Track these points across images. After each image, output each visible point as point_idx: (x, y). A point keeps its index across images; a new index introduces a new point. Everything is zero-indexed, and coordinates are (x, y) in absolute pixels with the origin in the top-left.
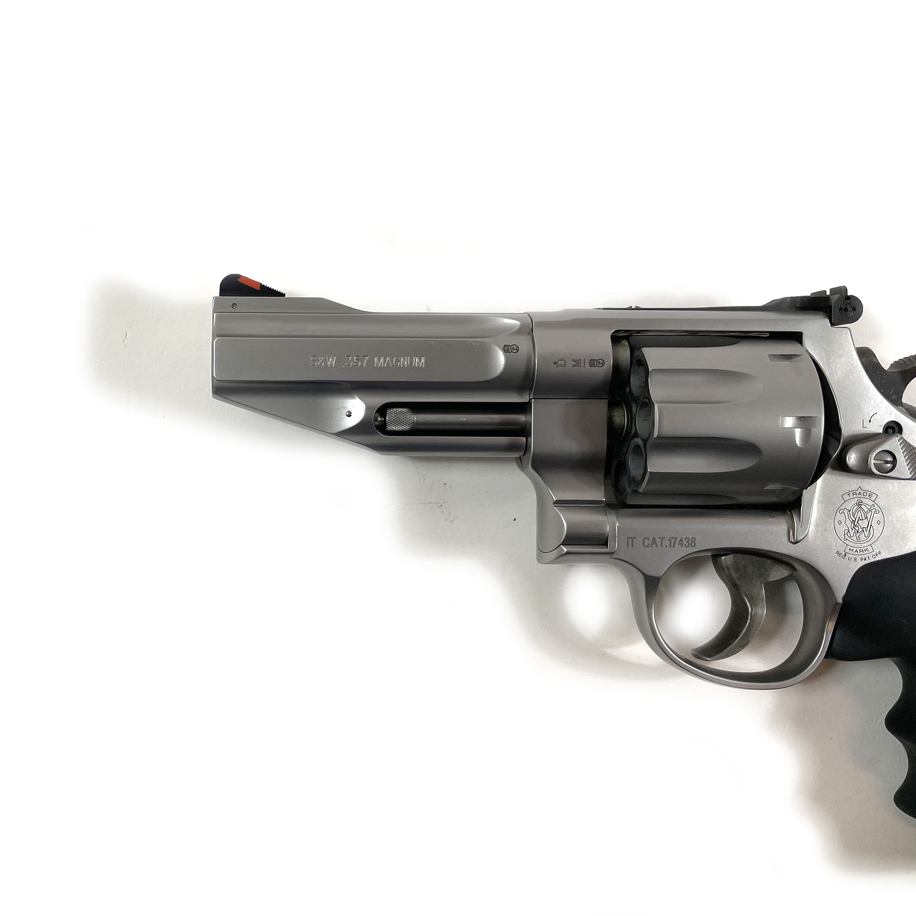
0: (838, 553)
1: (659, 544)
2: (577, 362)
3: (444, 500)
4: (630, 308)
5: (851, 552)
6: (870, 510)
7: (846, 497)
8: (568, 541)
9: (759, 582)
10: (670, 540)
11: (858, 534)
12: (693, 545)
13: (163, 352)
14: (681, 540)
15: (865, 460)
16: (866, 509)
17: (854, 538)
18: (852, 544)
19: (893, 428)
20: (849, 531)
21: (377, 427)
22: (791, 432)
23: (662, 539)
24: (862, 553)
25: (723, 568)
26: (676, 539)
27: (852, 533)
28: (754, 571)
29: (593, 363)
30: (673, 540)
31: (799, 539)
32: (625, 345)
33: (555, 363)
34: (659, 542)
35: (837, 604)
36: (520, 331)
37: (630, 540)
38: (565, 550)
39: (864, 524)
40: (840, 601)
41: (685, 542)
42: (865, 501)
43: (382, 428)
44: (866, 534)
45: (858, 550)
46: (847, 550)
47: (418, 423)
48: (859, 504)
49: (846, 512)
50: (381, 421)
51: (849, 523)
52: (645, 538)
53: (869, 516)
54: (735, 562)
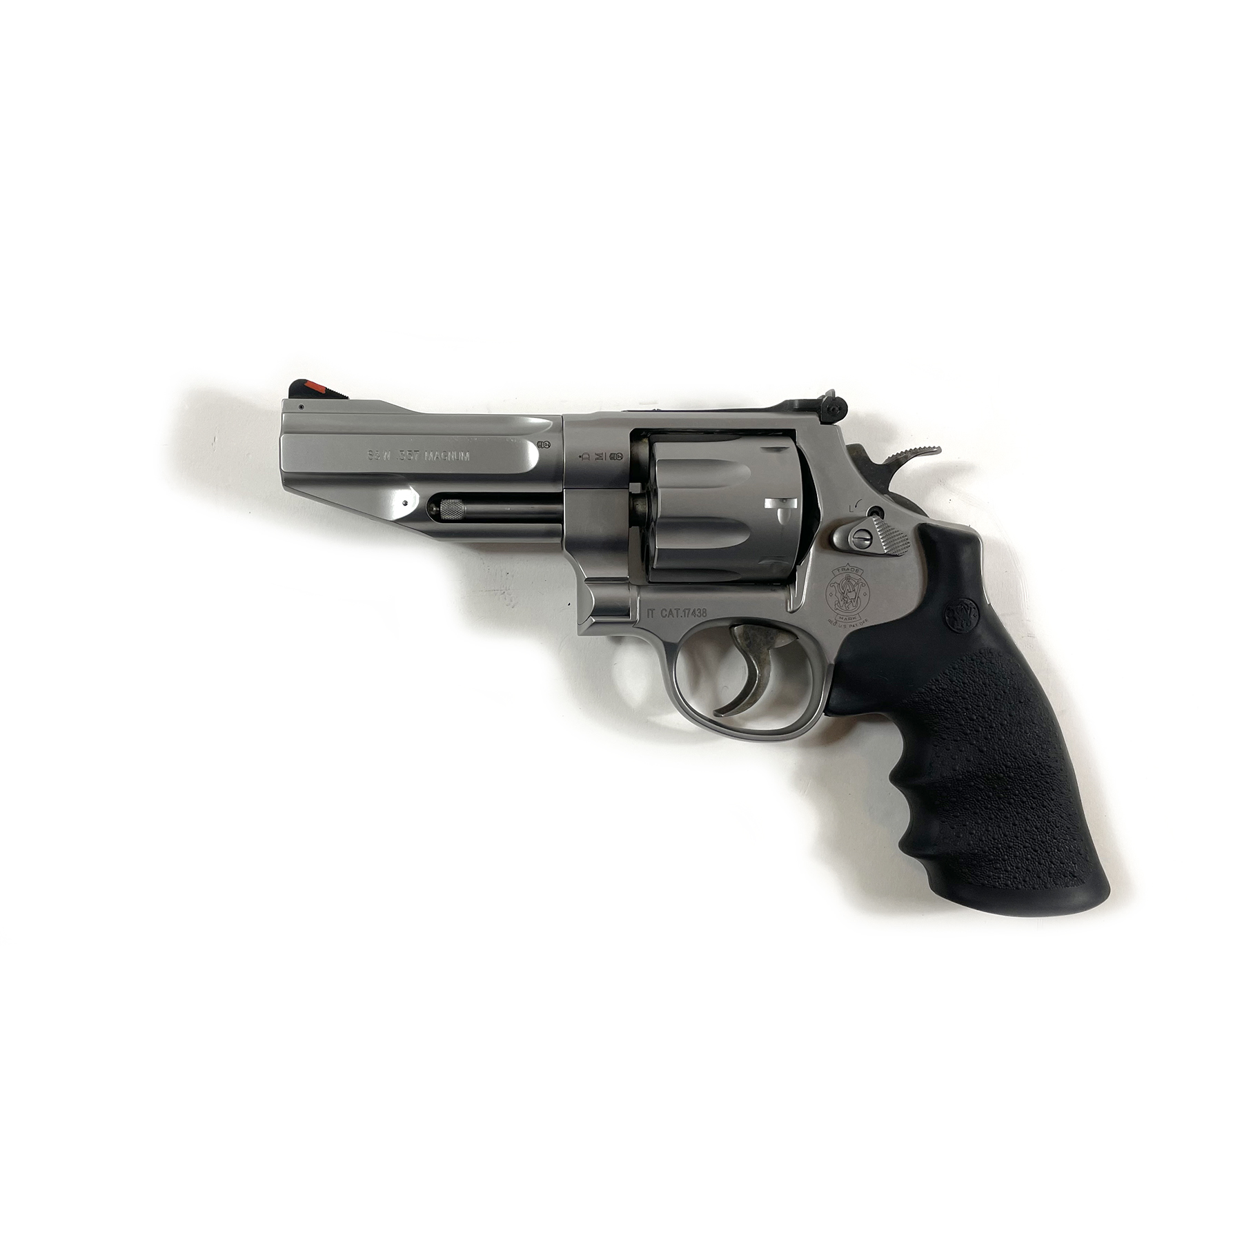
0: (830, 621)
1: (675, 616)
2: (599, 456)
3: (506, 588)
4: (654, 411)
5: (841, 620)
6: (857, 584)
7: (837, 572)
8: (597, 612)
9: (766, 649)
10: (684, 611)
11: (847, 605)
12: (704, 615)
13: (249, 454)
14: (694, 611)
15: (845, 539)
16: (854, 583)
17: (844, 608)
18: (842, 613)
19: (877, 511)
20: (839, 602)
21: (432, 516)
22: (773, 512)
23: (677, 610)
24: (850, 621)
25: (735, 637)
26: (689, 610)
27: (842, 603)
28: (761, 640)
29: (613, 456)
30: (687, 611)
31: (795, 609)
32: (645, 442)
33: (580, 457)
34: (674, 612)
35: (831, 664)
36: (553, 430)
37: (650, 612)
38: (594, 621)
39: (852, 595)
40: (833, 662)
41: (697, 613)
42: (851, 575)
43: (438, 517)
44: (854, 604)
45: (847, 618)
46: (838, 618)
47: (468, 513)
48: (848, 578)
49: (836, 585)
50: (437, 510)
51: (839, 595)
52: (663, 609)
53: (856, 588)
54: (744, 631)
